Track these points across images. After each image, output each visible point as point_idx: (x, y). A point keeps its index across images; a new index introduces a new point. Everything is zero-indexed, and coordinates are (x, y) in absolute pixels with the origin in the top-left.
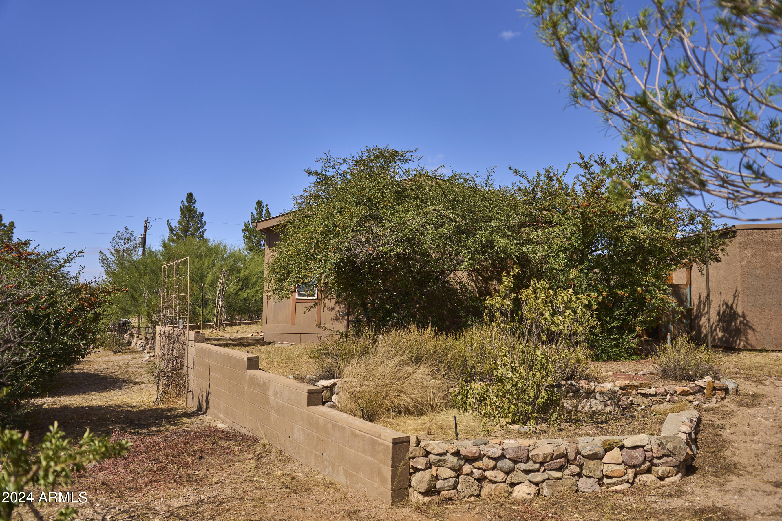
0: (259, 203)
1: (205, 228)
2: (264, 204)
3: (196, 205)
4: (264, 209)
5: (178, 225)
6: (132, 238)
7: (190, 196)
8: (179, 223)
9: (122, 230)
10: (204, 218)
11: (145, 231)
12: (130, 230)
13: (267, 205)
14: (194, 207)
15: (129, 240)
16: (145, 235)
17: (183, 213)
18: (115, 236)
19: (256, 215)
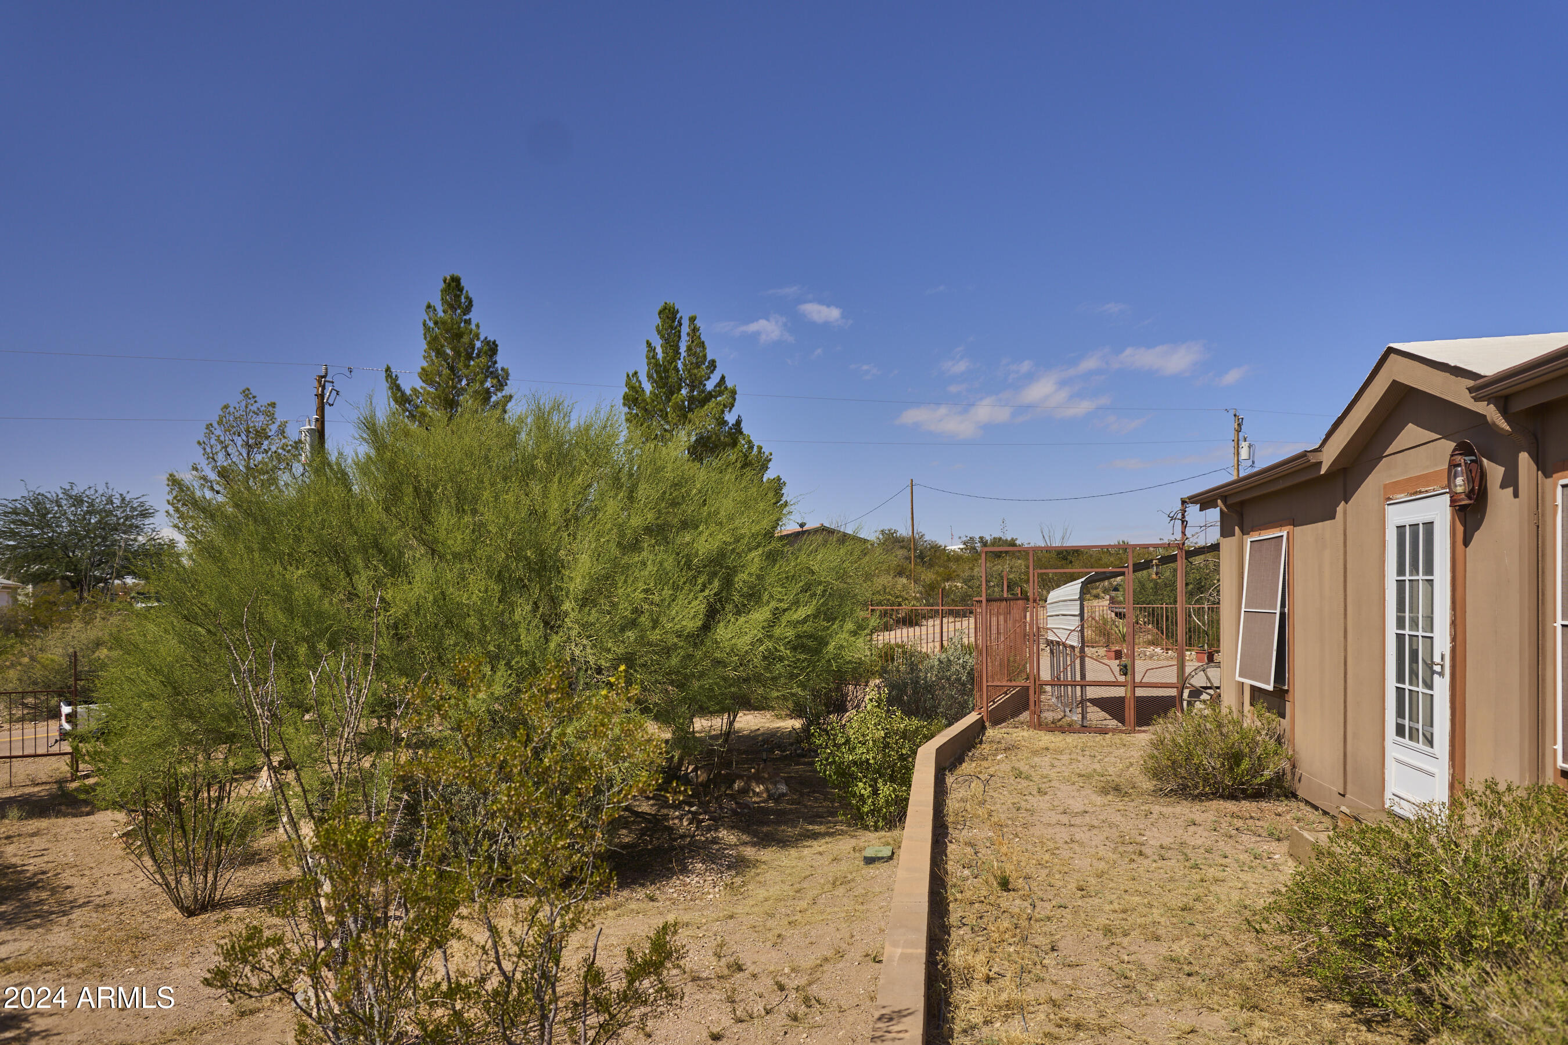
0: (669, 314)
1: (507, 391)
2: (684, 315)
3: (474, 316)
4: (685, 329)
5: (419, 384)
6: (274, 428)
7: (454, 286)
8: (426, 376)
9: (235, 400)
10: (502, 360)
11: (321, 410)
12: (263, 401)
13: (692, 320)
14: (468, 322)
15: (262, 434)
16: (321, 421)
17: (434, 345)
18: (214, 420)
19: (659, 350)
